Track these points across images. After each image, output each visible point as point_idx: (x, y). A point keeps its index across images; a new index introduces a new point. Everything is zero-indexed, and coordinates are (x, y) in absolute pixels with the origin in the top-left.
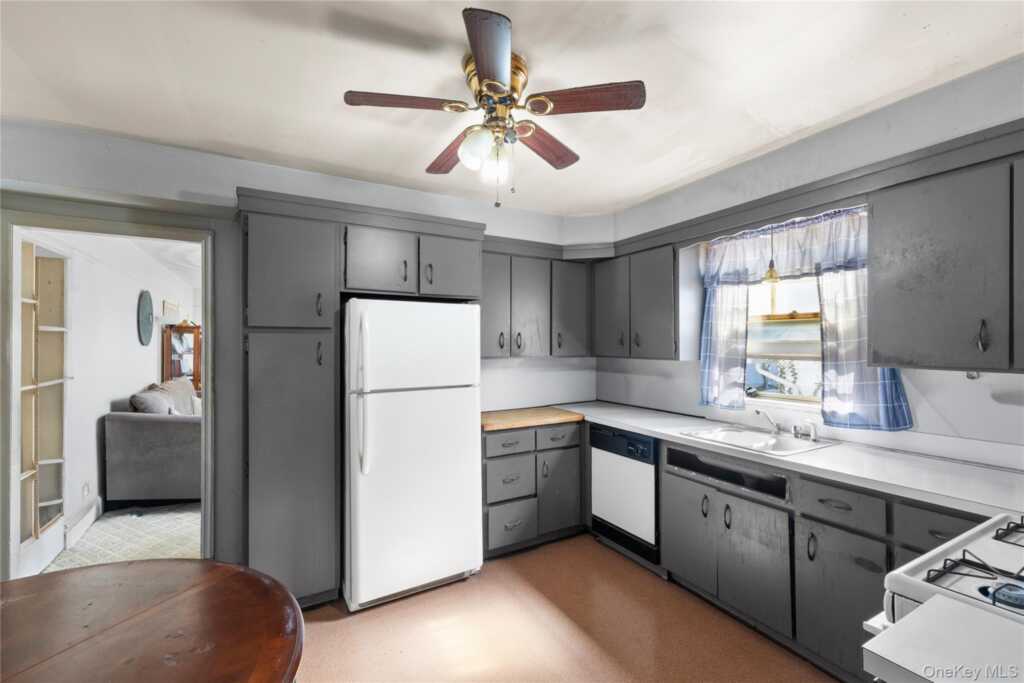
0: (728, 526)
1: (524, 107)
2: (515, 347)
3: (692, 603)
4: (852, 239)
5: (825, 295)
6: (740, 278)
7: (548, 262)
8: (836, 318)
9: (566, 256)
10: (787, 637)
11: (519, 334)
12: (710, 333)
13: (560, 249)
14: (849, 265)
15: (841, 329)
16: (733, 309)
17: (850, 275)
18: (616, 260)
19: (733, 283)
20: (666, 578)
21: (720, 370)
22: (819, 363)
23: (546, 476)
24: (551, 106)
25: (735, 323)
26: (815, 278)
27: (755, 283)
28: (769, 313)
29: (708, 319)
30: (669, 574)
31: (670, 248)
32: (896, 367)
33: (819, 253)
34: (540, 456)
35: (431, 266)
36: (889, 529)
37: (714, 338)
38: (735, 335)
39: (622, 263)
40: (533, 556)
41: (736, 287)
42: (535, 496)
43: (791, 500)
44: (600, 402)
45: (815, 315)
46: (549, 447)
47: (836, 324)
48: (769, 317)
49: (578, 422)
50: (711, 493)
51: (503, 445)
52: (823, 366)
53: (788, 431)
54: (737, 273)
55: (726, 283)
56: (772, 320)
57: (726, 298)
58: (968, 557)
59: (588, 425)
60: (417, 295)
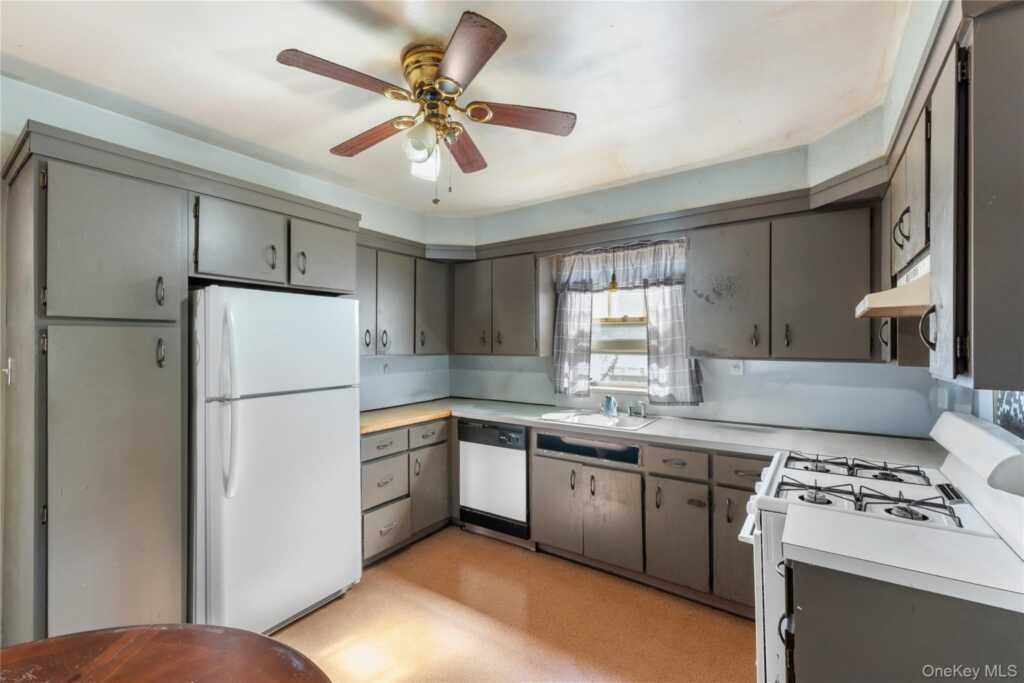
0: (593, 493)
1: (464, 111)
2: (380, 345)
3: (560, 565)
4: (669, 263)
5: (650, 304)
6: (585, 286)
7: (413, 259)
8: (658, 321)
9: (429, 255)
10: (639, 573)
11: (385, 332)
12: (560, 333)
13: (422, 247)
14: (668, 282)
15: (661, 331)
16: (580, 313)
17: (667, 289)
18: (478, 263)
19: (581, 291)
20: (533, 549)
21: (569, 365)
22: (646, 357)
23: (418, 474)
24: (490, 115)
25: (582, 324)
26: (642, 290)
27: (598, 291)
28: (606, 316)
29: (560, 320)
30: (537, 544)
31: (531, 257)
32: (699, 358)
33: (646, 270)
34: (412, 454)
35: (303, 254)
36: (710, 474)
37: (565, 337)
38: (581, 334)
39: (484, 266)
40: (405, 557)
41: (582, 294)
42: (408, 496)
43: (642, 465)
44: (453, 398)
45: (641, 319)
46: (421, 444)
47: (658, 327)
48: (606, 320)
49: (446, 419)
50: (578, 468)
51: (378, 447)
52: (649, 359)
53: (626, 412)
54: (583, 282)
55: (576, 290)
56: (608, 323)
57: (576, 302)
58: (786, 480)
59: (456, 422)
60: (286, 286)
